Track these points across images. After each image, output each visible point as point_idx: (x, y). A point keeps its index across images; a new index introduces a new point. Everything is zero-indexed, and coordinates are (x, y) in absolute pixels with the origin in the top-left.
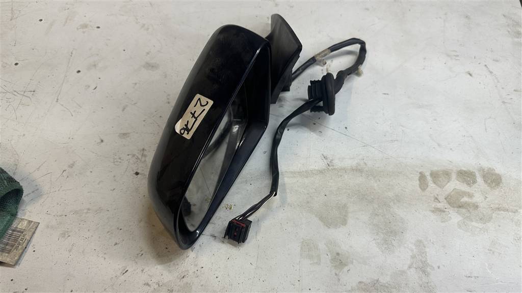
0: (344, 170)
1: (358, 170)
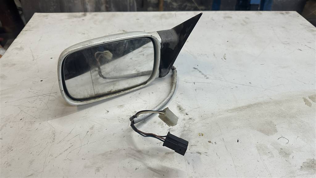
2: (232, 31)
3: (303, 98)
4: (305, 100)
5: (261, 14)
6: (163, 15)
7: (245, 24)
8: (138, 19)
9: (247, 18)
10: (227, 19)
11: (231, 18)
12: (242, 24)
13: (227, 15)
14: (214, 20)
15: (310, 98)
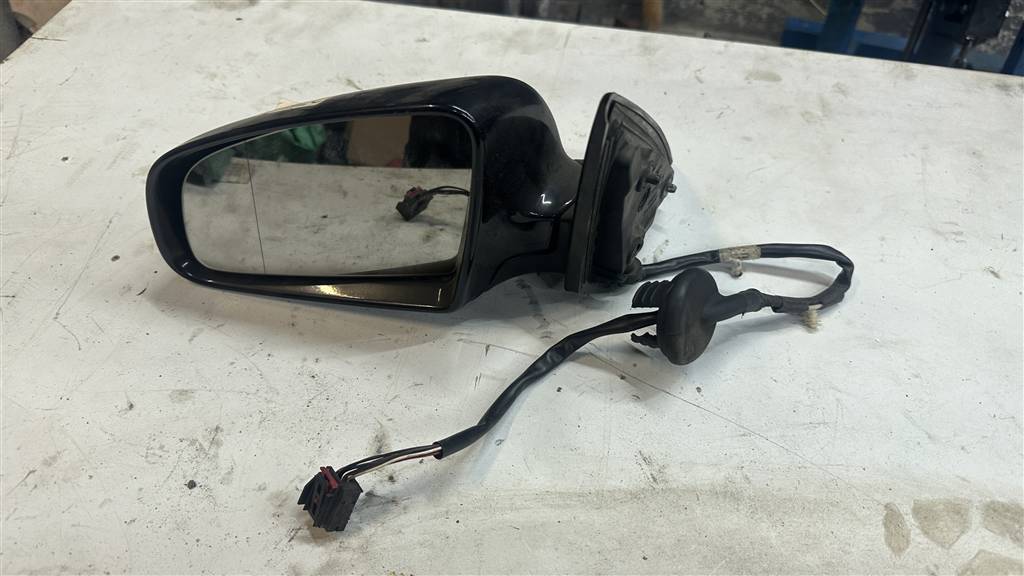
0: (694, 492)
1: (728, 494)
2: (748, 139)
3: (886, 506)
4: (892, 518)
5: (910, 77)
6: (518, 33)
7: (820, 113)
8: (424, 40)
9: (840, 89)
10: (755, 83)
11: (776, 78)
12: (805, 114)
13: (764, 67)
14: (701, 82)
15: (919, 510)
